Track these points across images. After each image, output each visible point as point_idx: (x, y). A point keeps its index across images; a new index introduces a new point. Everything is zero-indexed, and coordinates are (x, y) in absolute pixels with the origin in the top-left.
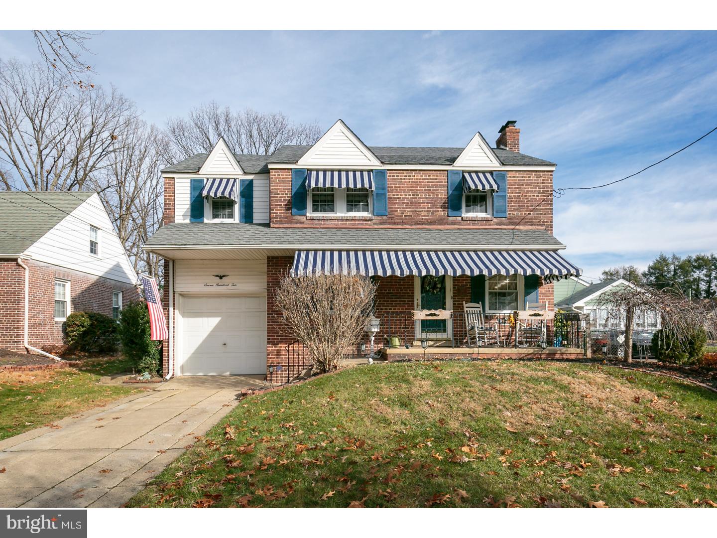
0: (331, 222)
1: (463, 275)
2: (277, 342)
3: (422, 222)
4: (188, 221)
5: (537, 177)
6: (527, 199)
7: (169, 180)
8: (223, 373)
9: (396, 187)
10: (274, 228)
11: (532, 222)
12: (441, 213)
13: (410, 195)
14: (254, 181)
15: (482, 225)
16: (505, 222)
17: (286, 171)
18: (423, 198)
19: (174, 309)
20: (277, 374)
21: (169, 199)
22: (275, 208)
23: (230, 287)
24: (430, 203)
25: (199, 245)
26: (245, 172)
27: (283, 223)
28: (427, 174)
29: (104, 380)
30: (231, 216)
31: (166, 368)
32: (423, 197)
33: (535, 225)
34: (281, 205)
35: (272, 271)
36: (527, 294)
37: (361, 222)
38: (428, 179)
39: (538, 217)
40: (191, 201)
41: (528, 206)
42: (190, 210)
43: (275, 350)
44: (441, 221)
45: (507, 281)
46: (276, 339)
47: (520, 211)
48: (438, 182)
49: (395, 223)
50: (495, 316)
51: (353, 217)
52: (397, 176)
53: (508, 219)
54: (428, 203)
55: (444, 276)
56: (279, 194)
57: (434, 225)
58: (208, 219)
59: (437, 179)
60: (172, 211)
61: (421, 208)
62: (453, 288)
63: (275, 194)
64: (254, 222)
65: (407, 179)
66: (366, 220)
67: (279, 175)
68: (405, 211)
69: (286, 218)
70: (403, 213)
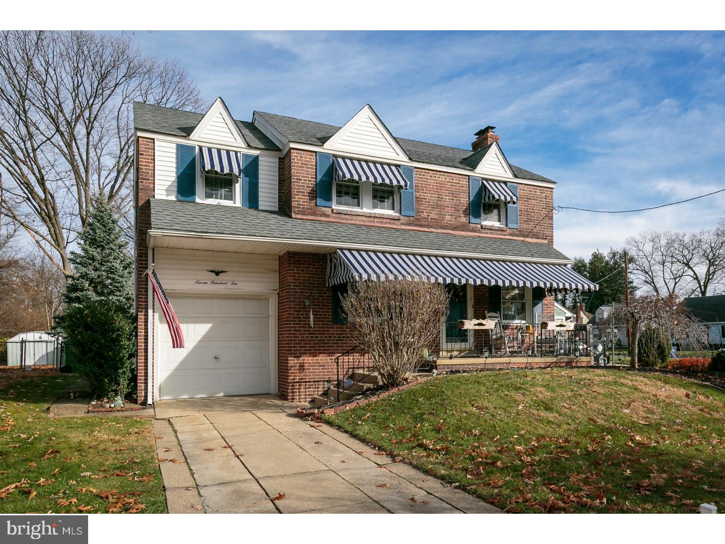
0: (359, 218)
1: (482, 285)
2: (299, 354)
3: (446, 226)
4: (173, 198)
5: (541, 193)
6: (534, 212)
7: (146, 141)
8: (215, 394)
9: (422, 187)
10: (296, 218)
11: (537, 235)
12: (464, 219)
13: (435, 197)
14: (260, 158)
15: (498, 234)
16: (517, 233)
17: (310, 153)
18: (447, 202)
19: (154, 312)
20: (299, 392)
21: (146, 166)
22: (297, 195)
23: (229, 285)
24: (454, 208)
25: (224, 233)
26: (249, 146)
27: (307, 215)
28: (451, 176)
29: (56, 410)
30: (230, 197)
31: (141, 390)
32: (447, 200)
33: (539, 238)
34: (304, 192)
35: (294, 270)
36: (534, 305)
37: (389, 221)
38: (452, 182)
39: (542, 231)
40: (177, 172)
41: (534, 220)
42: (176, 184)
43: (297, 363)
44: (463, 227)
45: (517, 292)
46: (298, 350)
47: (529, 224)
48: (460, 187)
49: (421, 226)
50: (510, 326)
51: (381, 215)
52: (423, 175)
53: (519, 231)
54: (451, 207)
55: (465, 285)
56: (301, 180)
57: (458, 230)
58: (200, 199)
59: (459, 183)
60: (150, 183)
61: (446, 212)
62: (474, 297)
63: (297, 179)
64: (260, 208)
65: (432, 179)
66: (394, 219)
67: (302, 157)
68: (431, 213)
69: (309, 209)
70: (429, 216)
